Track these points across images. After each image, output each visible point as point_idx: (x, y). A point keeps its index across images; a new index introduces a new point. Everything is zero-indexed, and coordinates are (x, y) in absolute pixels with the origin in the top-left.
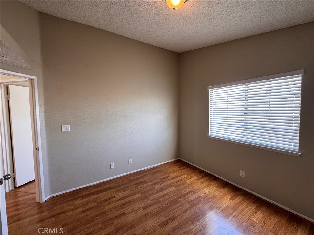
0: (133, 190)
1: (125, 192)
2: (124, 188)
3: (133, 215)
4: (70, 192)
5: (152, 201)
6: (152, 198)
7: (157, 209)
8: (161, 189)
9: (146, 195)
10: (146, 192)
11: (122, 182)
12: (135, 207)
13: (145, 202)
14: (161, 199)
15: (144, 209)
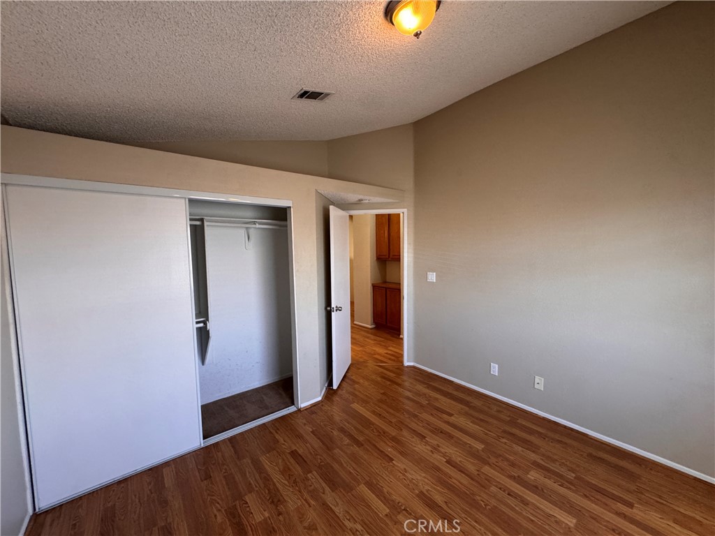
0: (486, 434)
1: (471, 424)
2: (482, 420)
3: (427, 450)
4: (431, 373)
5: (476, 473)
6: (486, 469)
7: (457, 483)
8: (536, 487)
9: (489, 458)
10: (498, 456)
11: (498, 411)
12: (444, 447)
13: (467, 460)
14: (493, 489)
15: (448, 462)
